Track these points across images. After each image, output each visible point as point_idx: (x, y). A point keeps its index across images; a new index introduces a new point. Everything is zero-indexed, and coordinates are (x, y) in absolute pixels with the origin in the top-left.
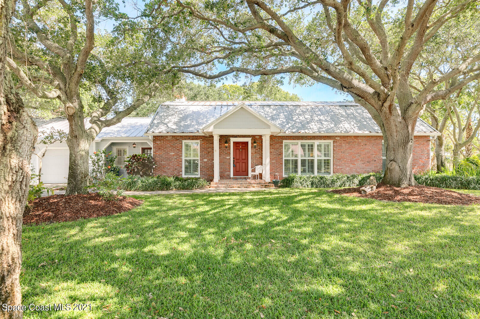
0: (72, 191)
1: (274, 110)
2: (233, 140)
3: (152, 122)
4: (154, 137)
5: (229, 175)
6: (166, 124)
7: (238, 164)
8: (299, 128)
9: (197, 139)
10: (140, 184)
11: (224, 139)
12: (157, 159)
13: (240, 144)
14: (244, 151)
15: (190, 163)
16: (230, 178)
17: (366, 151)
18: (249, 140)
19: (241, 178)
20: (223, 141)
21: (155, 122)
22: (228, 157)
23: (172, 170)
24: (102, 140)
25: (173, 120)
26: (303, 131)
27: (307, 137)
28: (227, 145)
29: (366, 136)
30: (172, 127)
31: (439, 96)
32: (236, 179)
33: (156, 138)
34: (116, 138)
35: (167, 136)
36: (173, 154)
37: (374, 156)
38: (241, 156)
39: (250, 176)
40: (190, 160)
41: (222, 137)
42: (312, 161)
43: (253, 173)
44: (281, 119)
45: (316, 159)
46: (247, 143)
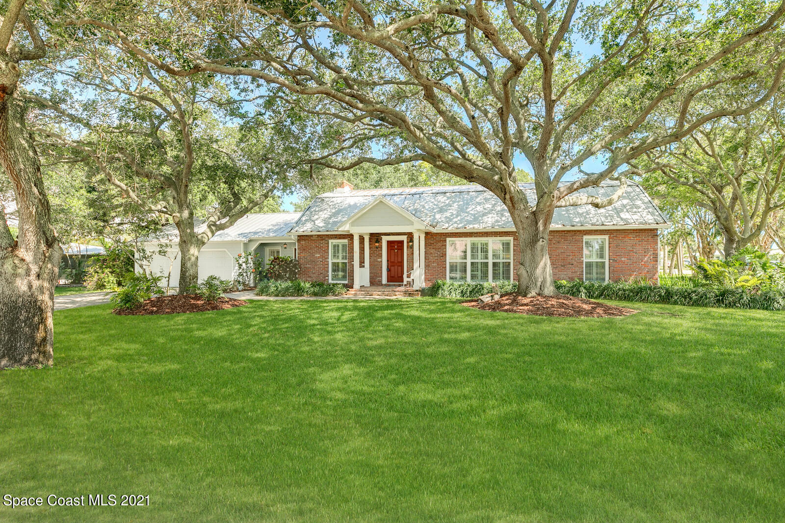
0: (181, 291)
2: (385, 239)
3: (300, 219)
4: (298, 236)
5: (381, 281)
6: (314, 221)
7: (392, 268)
8: (469, 222)
9: (344, 238)
10: (272, 289)
11: (375, 238)
13: (396, 244)
14: (399, 251)
15: (338, 266)
16: (382, 285)
17: (560, 251)
18: (404, 238)
19: (394, 285)
20: (374, 239)
21: (304, 219)
22: (379, 260)
23: (317, 274)
24: (250, 241)
25: (323, 216)
26: (471, 226)
27: (477, 233)
28: (377, 244)
29: (557, 231)
30: (319, 225)
31: (589, 182)
32: (389, 286)
33: (301, 238)
34: (264, 238)
35: (312, 236)
36: (318, 255)
37: (571, 257)
38: (396, 258)
39: (405, 283)
40: (338, 263)
41: (372, 235)
42: (486, 264)
43: (409, 279)
44: (451, 211)
45: (490, 261)
46: (402, 242)
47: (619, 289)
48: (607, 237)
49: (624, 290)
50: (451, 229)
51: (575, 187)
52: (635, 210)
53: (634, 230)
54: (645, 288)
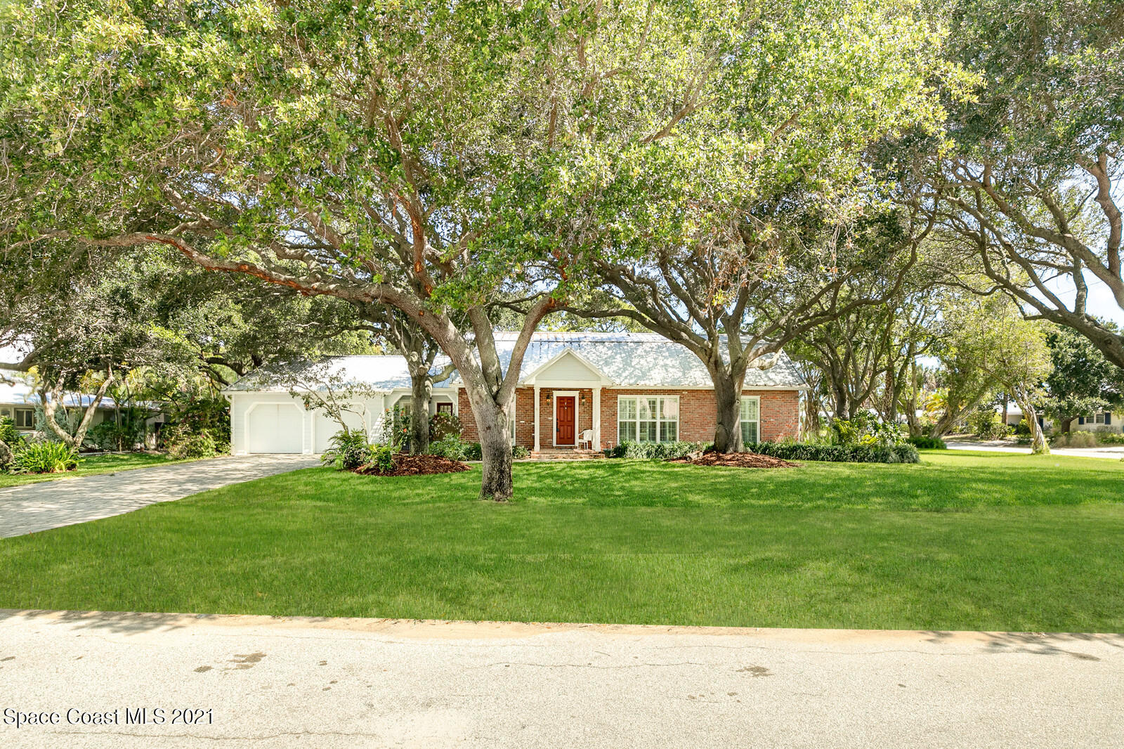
1: (609, 349)
2: (556, 394)
4: (460, 388)
5: (551, 443)
7: (562, 428)
8: (639, 378)
11: (546, 392)
12: (463, 419)
13: (566, 400)
14: (569, 409)
16: (553, 447)
18: (576, 394)
19: (566, 448)
20: (545, 395)
22: (550, 418)
24: (394, 393)
26: (642, 383)
27: (647, 390)
28: (549, 400)
32: (561, 448)
33: (462, 391)
39: (577, 444)
41: (542, 390)
42: (654, 424)
43: (581, 441)
44: (616, 364)
45: (658, 421)
46: (573, 398)
47: (778, 448)
48: (758, 398)
49: (782, 449)
50: (624, 385)
51: (759, 353)
52: (778, 370)
53: (780, 391)
54: (800, 447)
